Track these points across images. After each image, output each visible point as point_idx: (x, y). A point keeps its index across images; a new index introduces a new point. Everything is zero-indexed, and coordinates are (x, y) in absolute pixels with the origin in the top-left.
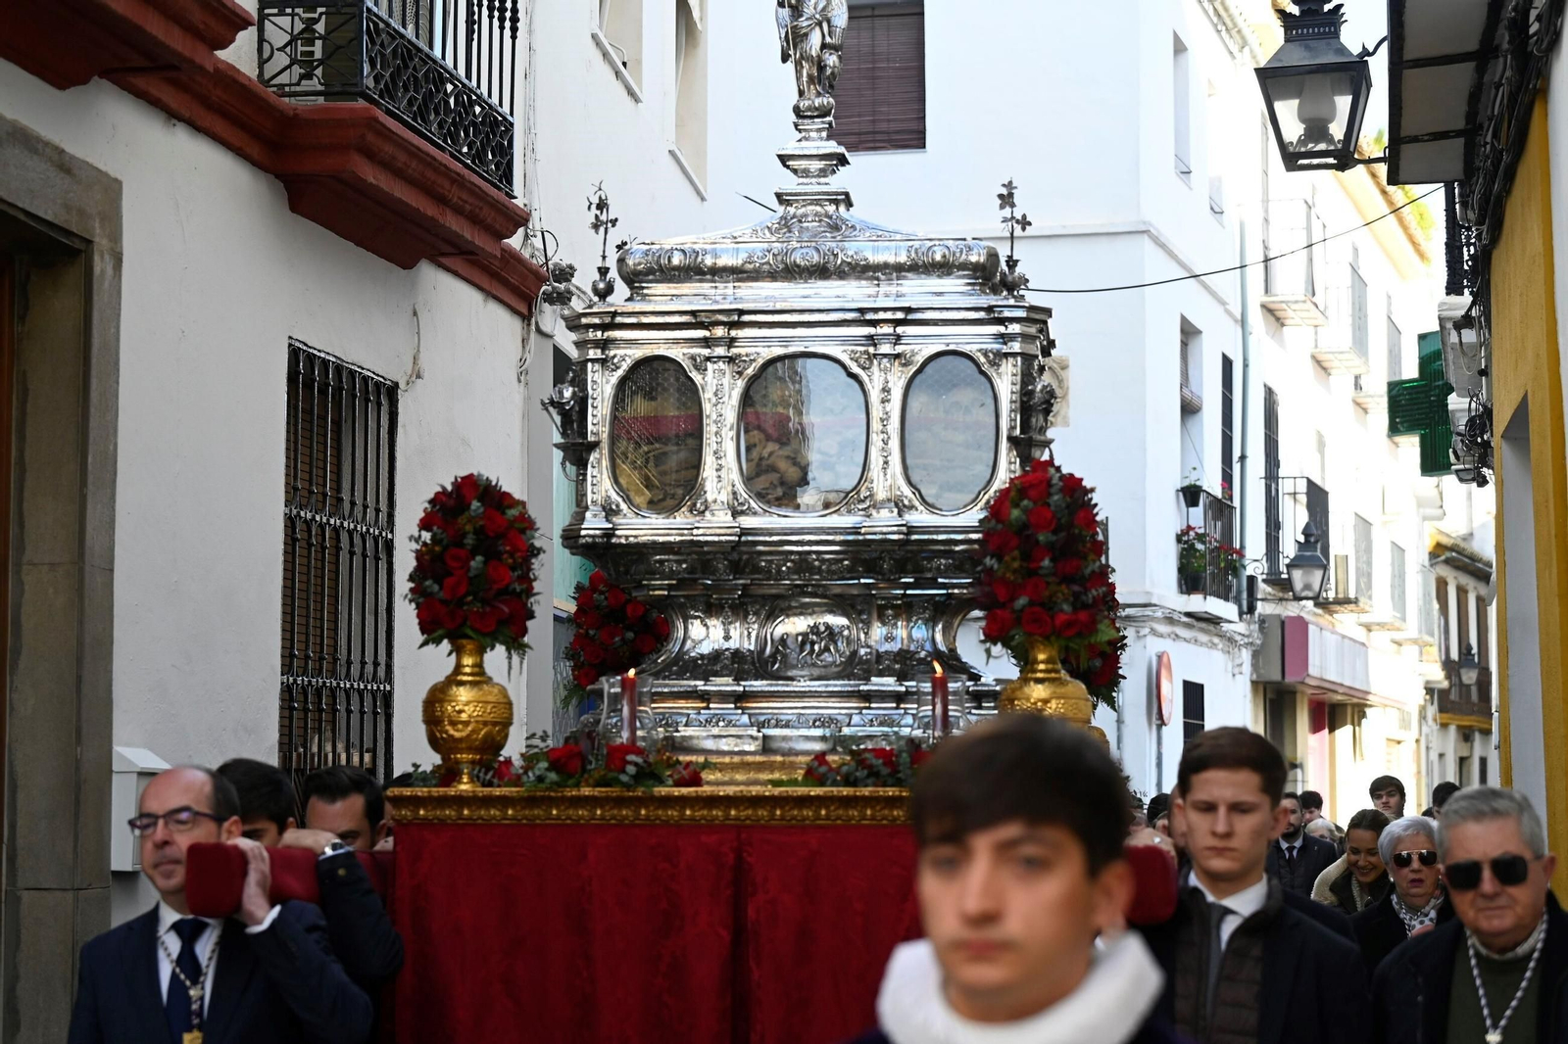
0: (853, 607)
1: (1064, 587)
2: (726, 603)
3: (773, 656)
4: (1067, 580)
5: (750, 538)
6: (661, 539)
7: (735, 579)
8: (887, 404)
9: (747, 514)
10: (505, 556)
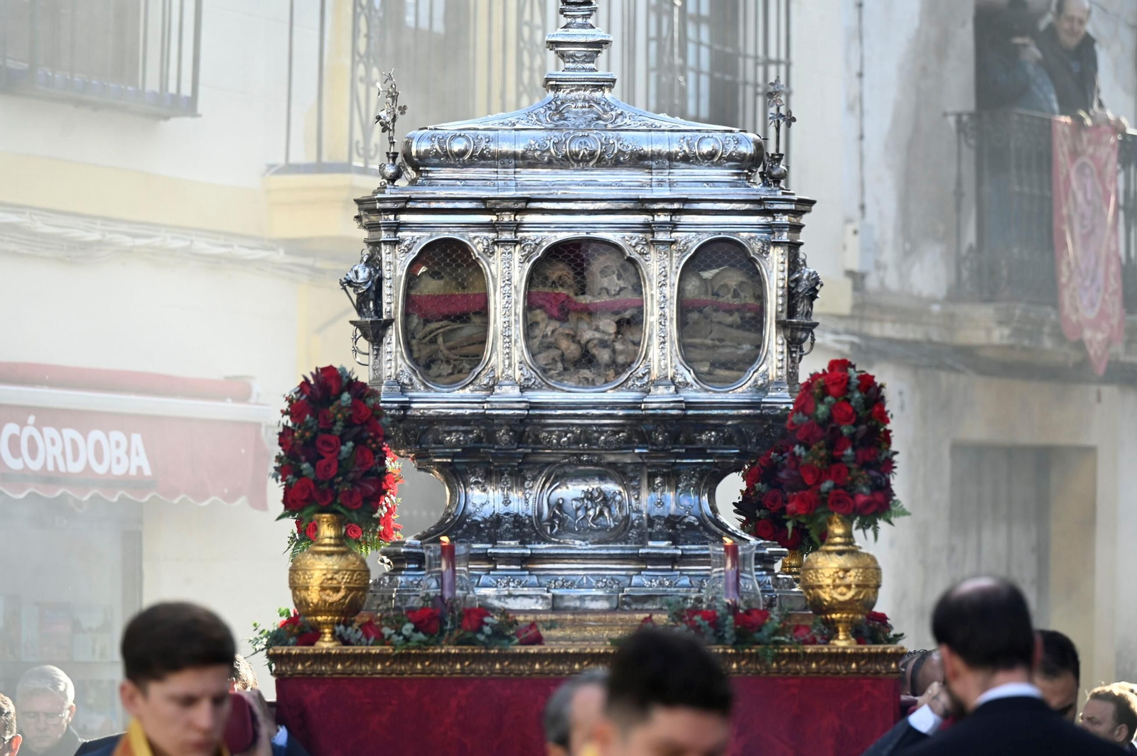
0: (624, 474)
1: (863, 472)
2: (506, 470)
3: (551, 520)
4: (866, 465)
5: (537, 412)
6: (453, 412)
7: (518, 448)
8: (664, 287)
9: (533, 390)
10: (370, 441)
